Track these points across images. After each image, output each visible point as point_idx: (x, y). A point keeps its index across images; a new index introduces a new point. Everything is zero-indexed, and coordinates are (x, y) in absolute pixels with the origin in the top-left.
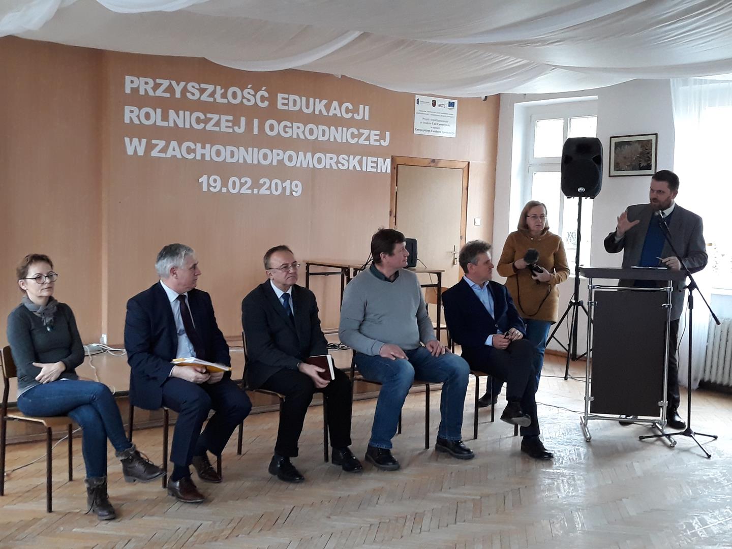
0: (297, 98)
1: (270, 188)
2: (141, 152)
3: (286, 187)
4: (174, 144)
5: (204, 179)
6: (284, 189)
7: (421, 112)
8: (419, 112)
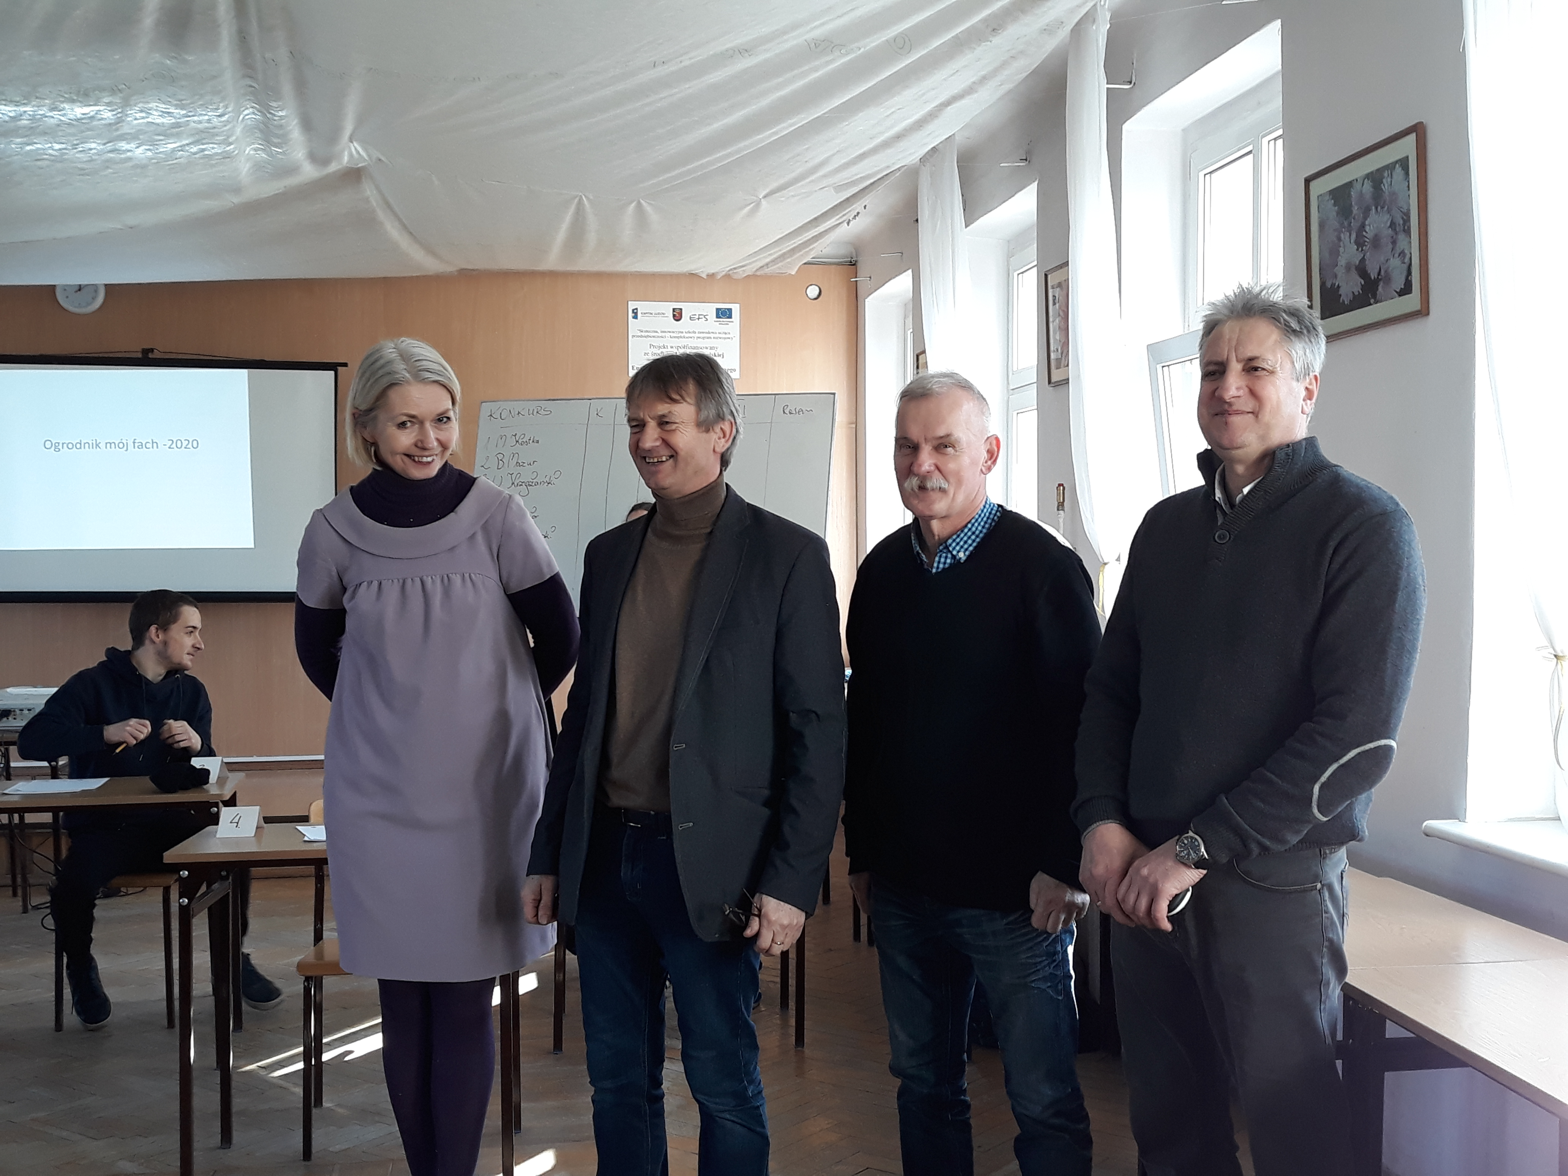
7: (646, 334)
8: (640, 334)
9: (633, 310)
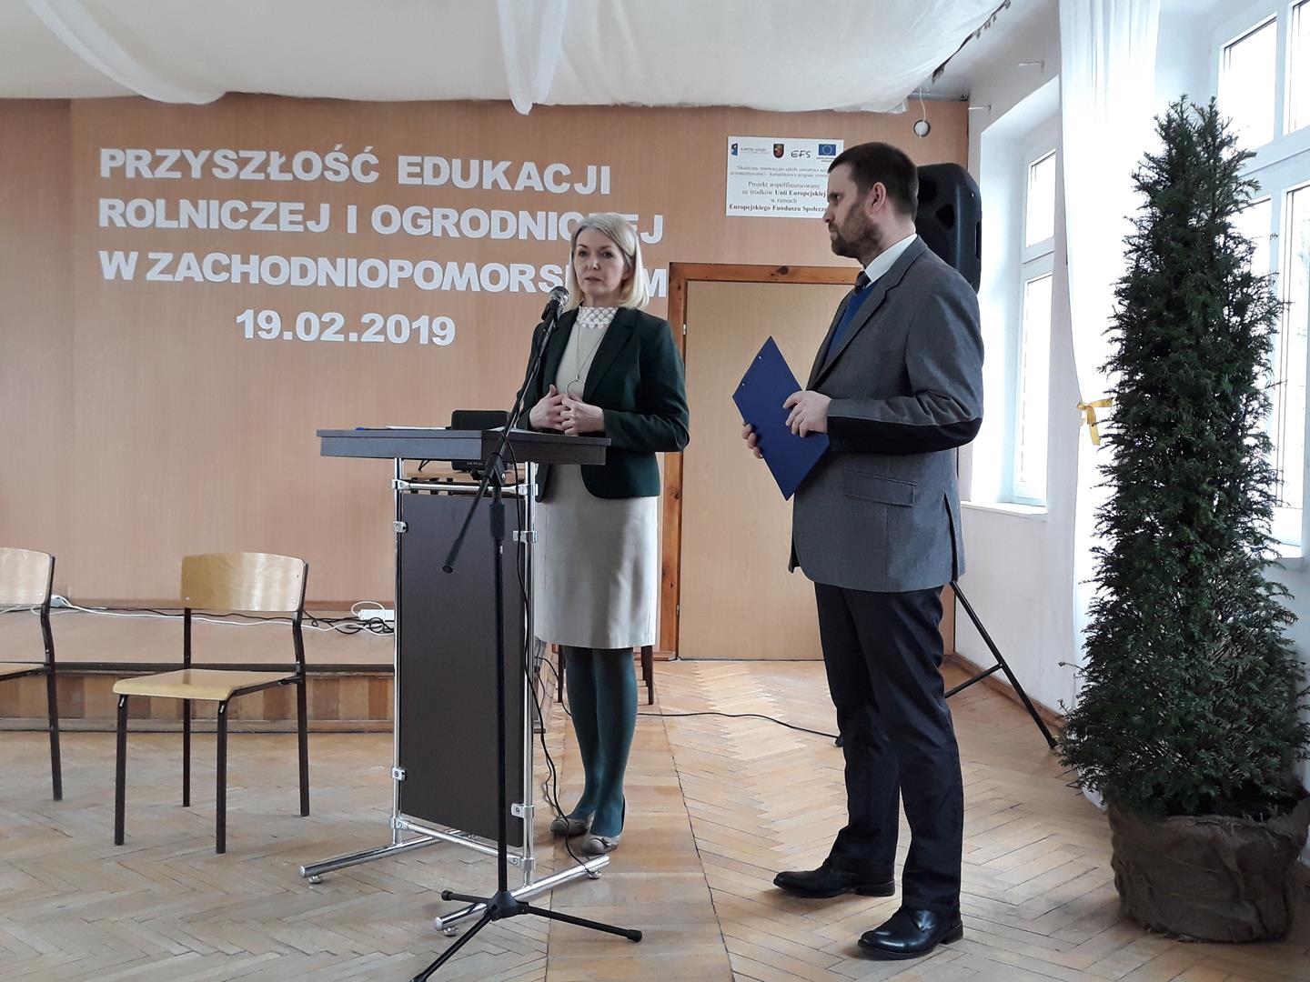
0: (442, 162)
1: (383, 331)
2: (128, 274)
3: (419, 328)
4: (189, 257)
5: (247, 316)
6: (415, 333)
7: (745, 171)
8: (740, 171)
9: (733, 146)
